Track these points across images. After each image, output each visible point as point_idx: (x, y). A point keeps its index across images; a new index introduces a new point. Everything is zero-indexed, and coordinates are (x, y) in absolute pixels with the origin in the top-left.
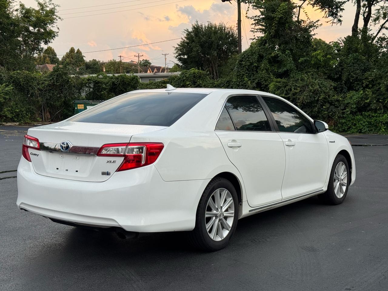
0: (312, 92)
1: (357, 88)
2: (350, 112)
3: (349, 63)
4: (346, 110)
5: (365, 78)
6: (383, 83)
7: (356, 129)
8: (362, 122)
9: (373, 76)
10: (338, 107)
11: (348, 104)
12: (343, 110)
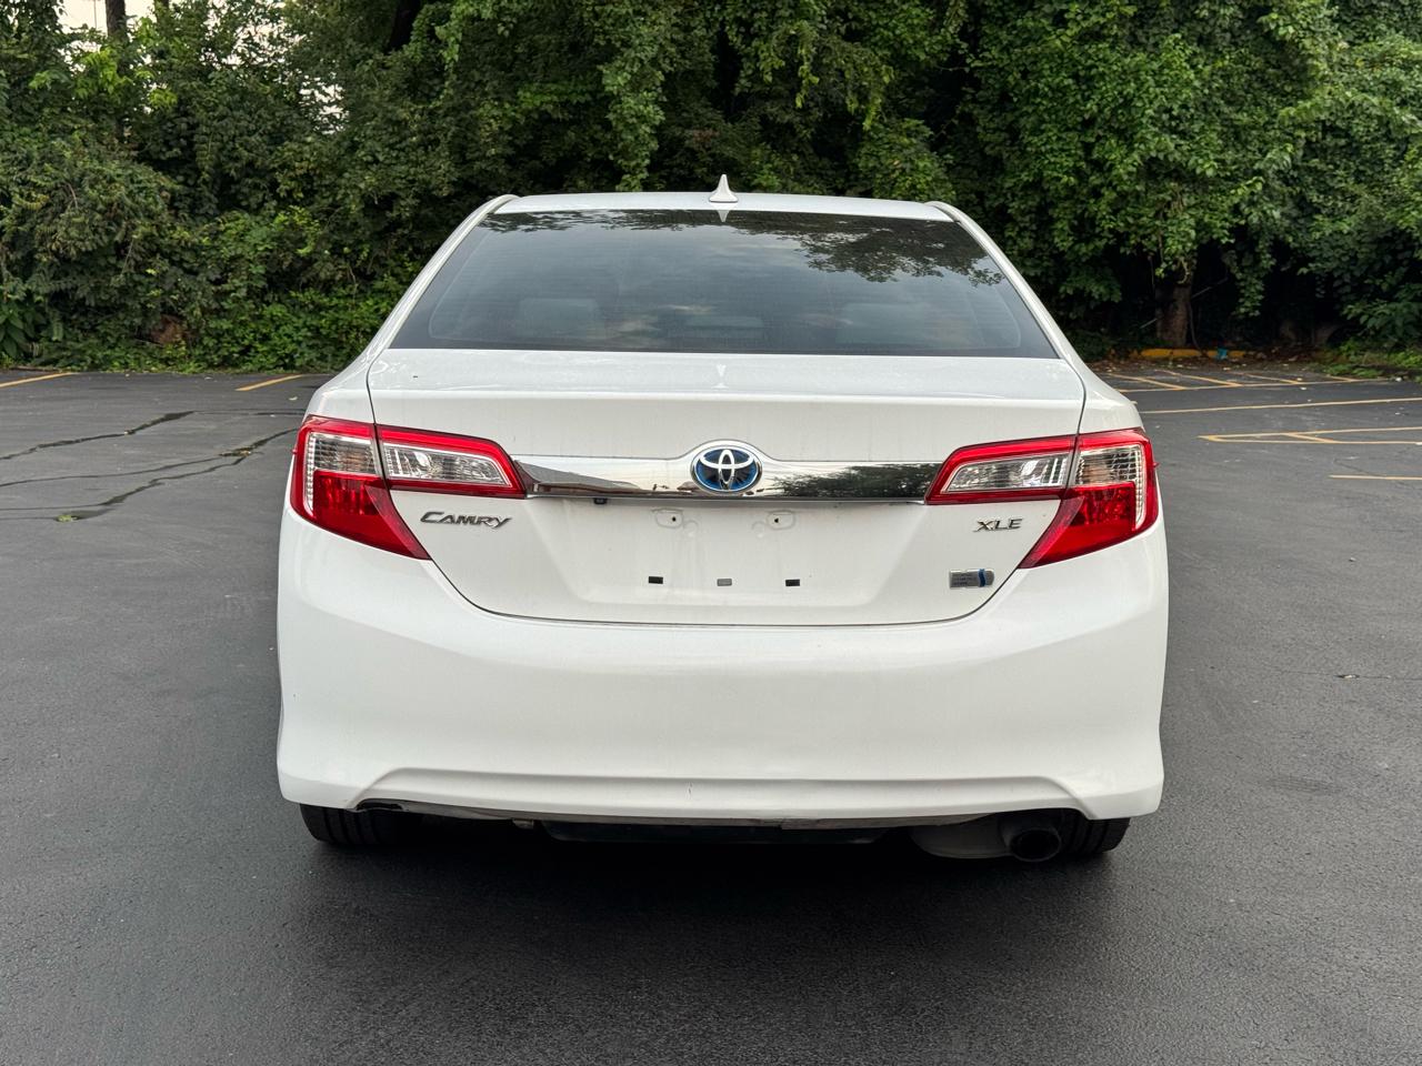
0: (100, 212)
1: (253, 201)
2: (248, 293)
3: (216, 105)
4: (226, 282)
5: (280, 166)
6: (356, 187)
7: (269, 353)
8: (288, 329)
9: (308, 160)
10: (196, 274)
11: (233, 259)
12: (217, 282)
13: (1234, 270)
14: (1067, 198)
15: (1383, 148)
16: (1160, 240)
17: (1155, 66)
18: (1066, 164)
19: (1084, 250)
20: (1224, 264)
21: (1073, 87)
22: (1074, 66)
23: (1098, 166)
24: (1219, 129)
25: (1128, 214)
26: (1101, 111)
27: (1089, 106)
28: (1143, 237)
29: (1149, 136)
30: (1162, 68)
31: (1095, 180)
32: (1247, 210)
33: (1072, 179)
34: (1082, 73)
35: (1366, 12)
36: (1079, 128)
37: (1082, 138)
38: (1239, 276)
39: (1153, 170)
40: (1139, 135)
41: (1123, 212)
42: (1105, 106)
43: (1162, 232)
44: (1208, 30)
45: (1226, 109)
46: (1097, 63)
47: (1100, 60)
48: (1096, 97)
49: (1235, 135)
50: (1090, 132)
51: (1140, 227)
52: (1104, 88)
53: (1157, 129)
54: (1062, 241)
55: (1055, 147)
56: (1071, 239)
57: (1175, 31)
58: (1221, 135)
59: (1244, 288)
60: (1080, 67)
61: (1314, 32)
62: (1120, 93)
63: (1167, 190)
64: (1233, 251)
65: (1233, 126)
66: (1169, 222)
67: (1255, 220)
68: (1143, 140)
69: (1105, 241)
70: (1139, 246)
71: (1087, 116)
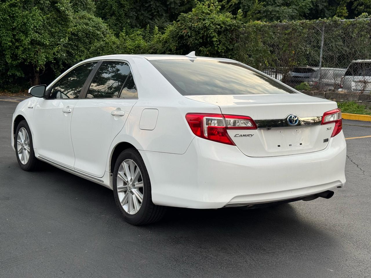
13: (54, 69)
14: (9, 49)
15: (86, 40)
16: (36, 61)
17: (31, 15)
18: (9, 39)
19: (14, 63)
20: (51, 68)
21: (9, 19)
22: (9, 13)
23: (17, 40)
24: (48, 32)
25: (27, 54)
26: (18, 26)
27: (14, 24)
28: (31, 60)
29: (32, 33)
30: (33, 16)
31: (17, 44)
32: (57, 54)
33: (11, 44)
34: (11, 15)
35: (75, 5)
36: (11, 30)
37: (12, 33)
38: (55, 71)
39: (33, 42)
40: (29, 33)
41: (25, 53)
42: (19, 25)
43: (37, 59)
44: (43, 6)
45: (49, 28)
46: (16, 13)
47: (16, 12)
48: (16, 22)
49: (52, 34)
50: (14, 31)
51: (30, 57)
52: (18, 20)
53: (33, 32)
54: (9, 60)
55: (5, 35)
56: (11, 60)
57: (35, 6)
58: (49, 34)
59: (56, 74)
60: (11, 14)
61: (68, 9)
62: (23, 21)
63: (37, 48)
64: (53, 64)
65: (51, 32)
66: (38, 56)
67: (59, 56)
68: (30, 34)
69: (20, 61)
70: (30, 62)
71: (14, 27)
